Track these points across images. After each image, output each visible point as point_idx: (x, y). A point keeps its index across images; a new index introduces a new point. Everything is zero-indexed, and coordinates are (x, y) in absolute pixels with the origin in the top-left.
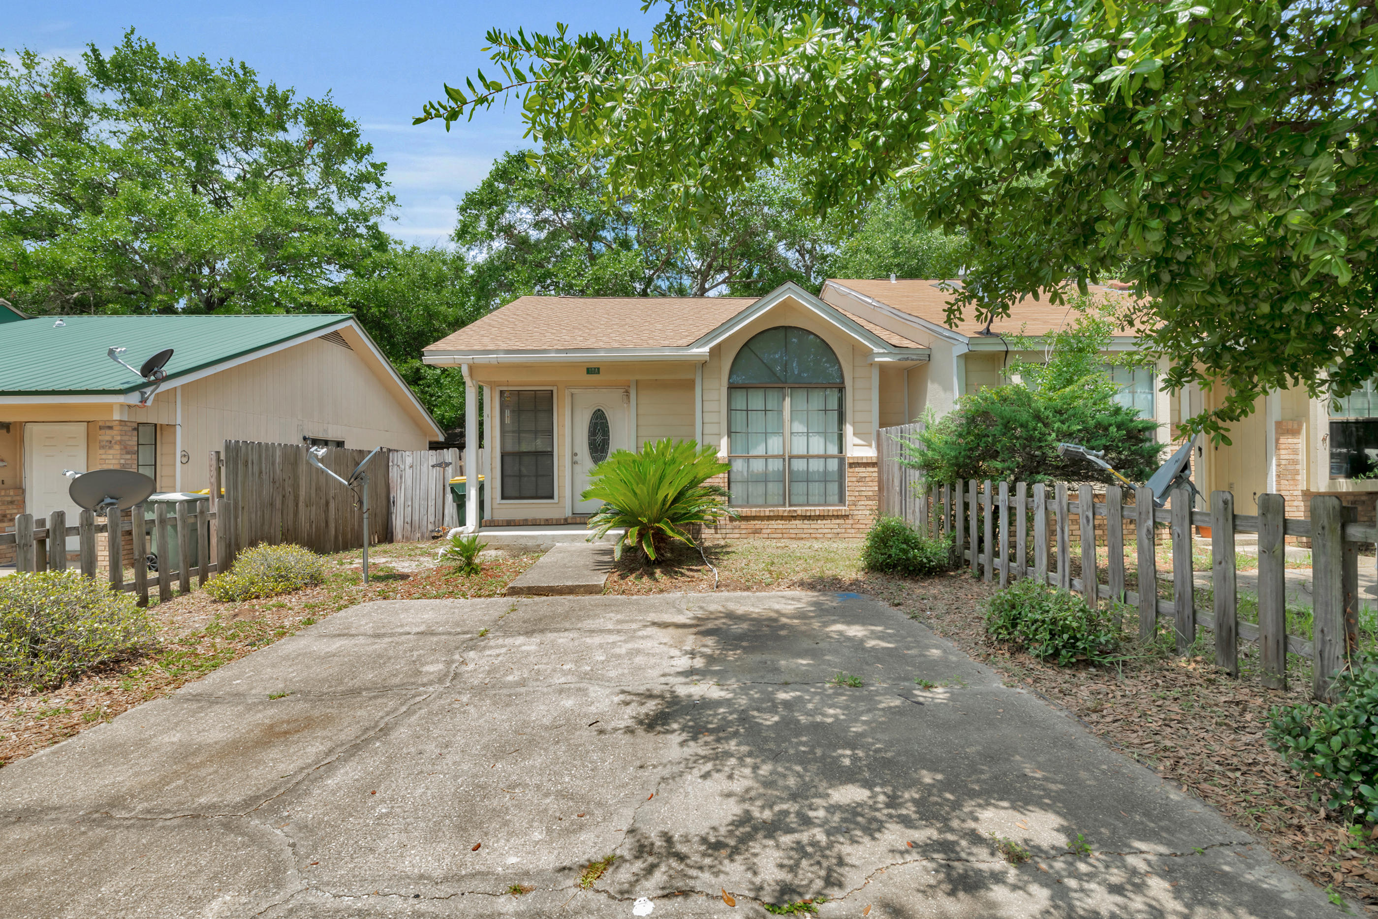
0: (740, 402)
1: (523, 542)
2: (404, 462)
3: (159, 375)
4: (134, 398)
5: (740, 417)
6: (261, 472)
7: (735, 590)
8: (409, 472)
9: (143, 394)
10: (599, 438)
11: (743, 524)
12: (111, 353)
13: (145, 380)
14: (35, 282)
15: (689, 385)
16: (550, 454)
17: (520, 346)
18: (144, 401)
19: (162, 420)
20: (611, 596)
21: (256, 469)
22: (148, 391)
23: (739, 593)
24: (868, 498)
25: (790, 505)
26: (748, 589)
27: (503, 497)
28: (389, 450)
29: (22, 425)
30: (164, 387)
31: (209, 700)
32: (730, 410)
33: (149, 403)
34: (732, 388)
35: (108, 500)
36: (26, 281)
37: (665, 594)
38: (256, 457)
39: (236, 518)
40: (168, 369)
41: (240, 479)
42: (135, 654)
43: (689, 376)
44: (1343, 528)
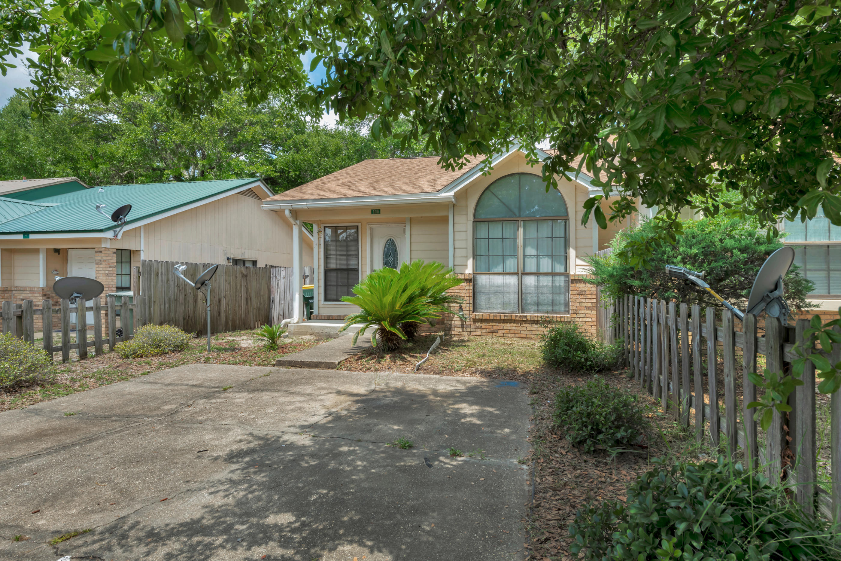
0: (483, 232)
1: (327, 331)
2: (279, 274)
3: (123, 221)
4: (109, 235)
5: (483, 244)
7: (429, 373)
8: (282, 281)
9: (115, 232)
10: (391, 259)
11: (484, 325)
12: (98, 207)
13: (115, 223)
14: (100, 166)
15: (444, 220)
16: (357, 270)
17: (327, 196)
18: (116, 236)
19: (133, 248)
20: (341, 371)
21: (164, 278)
22: (118, 229)
23: (432, 376)
24: (588, 308)
25: (522, 312)
26: (439, 373)
27: (326, 300)
28: (272, 267)
29: (66, 250)
30: (126, 228)
32: (475, 238)
33: (119, 237)
34: (477, 222)
35: (75, 295)
36: (97, 167)
37: (379, 373)
38: (164, 271)
39: (150, 308)
40: (128, 218)
41: (152, 284)
42: (32, 384)
43: (442, 214)
44: (782, 348)
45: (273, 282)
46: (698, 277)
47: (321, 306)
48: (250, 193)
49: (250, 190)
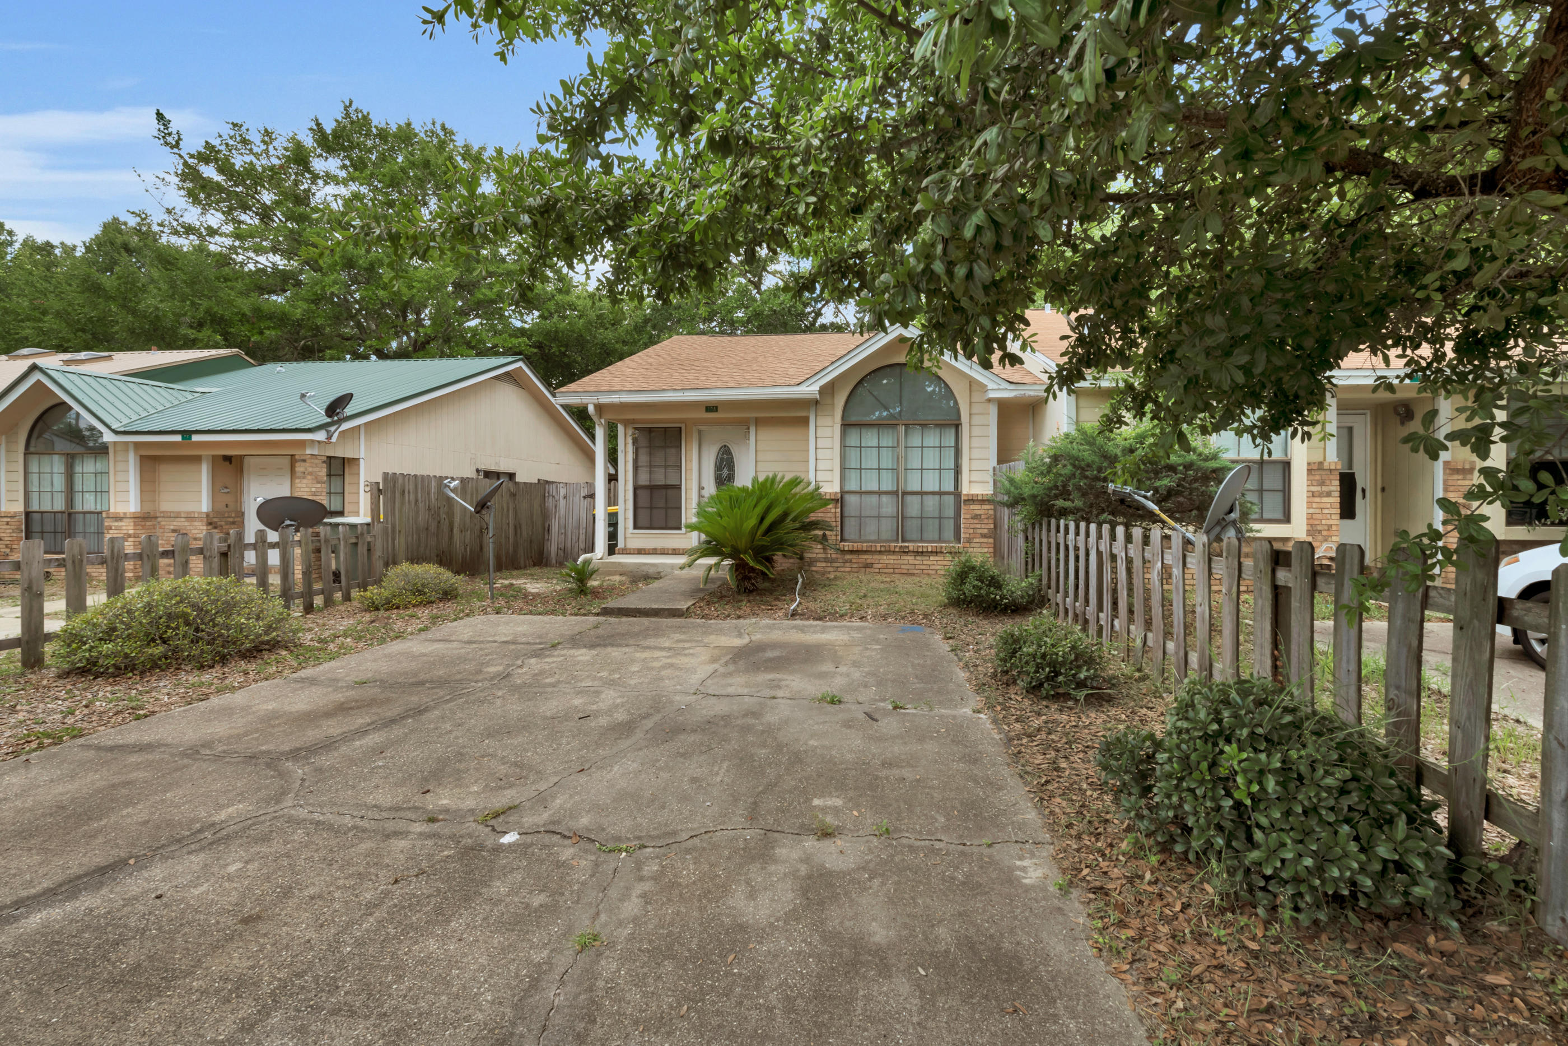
0: (853, 439)
1: (645, 568)
2: (558, 492)
3: (341, 416)
4: (321, 436)
5: (853, 456)
6: (417, 501)
7: (808, 619)
8: (562, 502)
9: (328, 432)
10: (725, 472)
11: (853, 557)
12: (303, 396)
13: (329, 420)
14: (267, 332)
15: (804, 422)
16: (679, 487)
17: (644, 386)
18: (329, 437)
19: (348, 454)
20: (692, 620)
21: (412, 497)
22: (333, 429)
23: (811, 622)
24: (984, 536)
25: (903, 541)
26: (820, 619)
27: (636, 527)
28: (547, 482)
29: (241, 458)
30: (345, 426)
31: (313, 682)
32: (844, 446)
33: (334, 439)
34: (847, 426)
35: (288, 522)
36: (261, 333)
37: (742, 621)
38: (412, 487)
39: (393, 540)
40: (349, 411)
41: (397, 505)
42: (274, 646)
43: (803, 414)
44: (1274, 572)
45: (550, 503)
46: (1145, 497)
47: (628, 535)
48: (509, 377)
49: (507, 374)
